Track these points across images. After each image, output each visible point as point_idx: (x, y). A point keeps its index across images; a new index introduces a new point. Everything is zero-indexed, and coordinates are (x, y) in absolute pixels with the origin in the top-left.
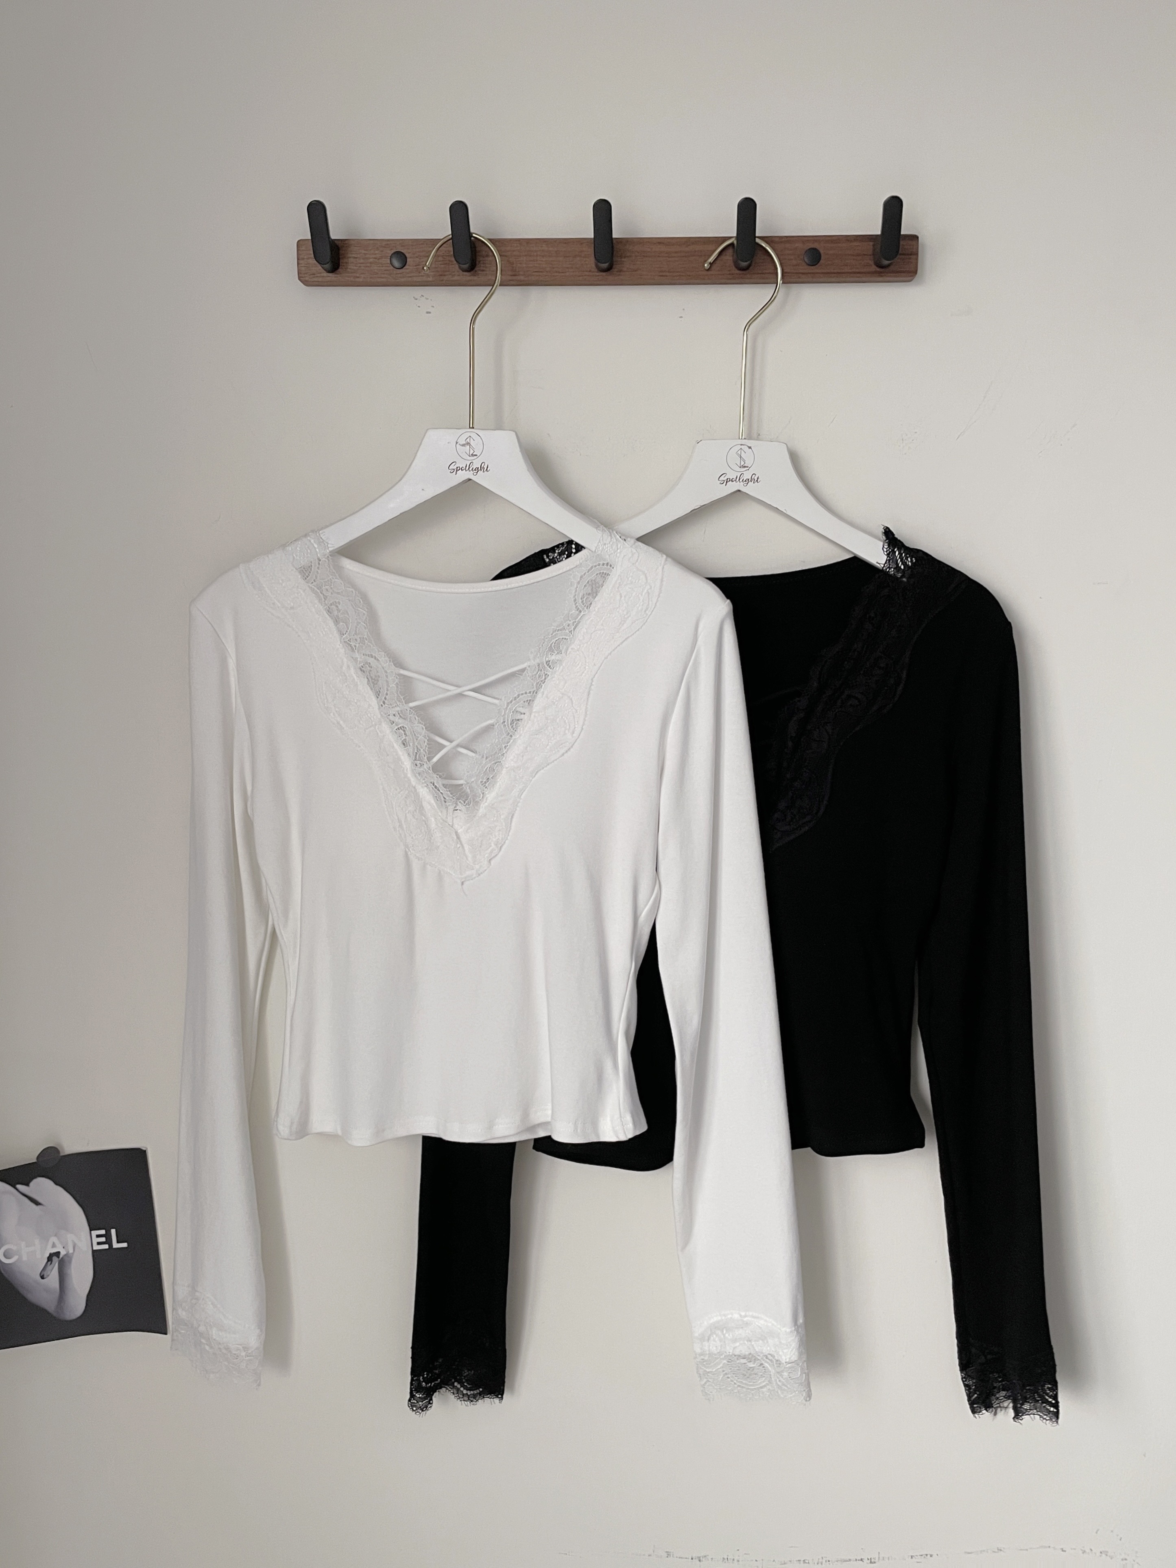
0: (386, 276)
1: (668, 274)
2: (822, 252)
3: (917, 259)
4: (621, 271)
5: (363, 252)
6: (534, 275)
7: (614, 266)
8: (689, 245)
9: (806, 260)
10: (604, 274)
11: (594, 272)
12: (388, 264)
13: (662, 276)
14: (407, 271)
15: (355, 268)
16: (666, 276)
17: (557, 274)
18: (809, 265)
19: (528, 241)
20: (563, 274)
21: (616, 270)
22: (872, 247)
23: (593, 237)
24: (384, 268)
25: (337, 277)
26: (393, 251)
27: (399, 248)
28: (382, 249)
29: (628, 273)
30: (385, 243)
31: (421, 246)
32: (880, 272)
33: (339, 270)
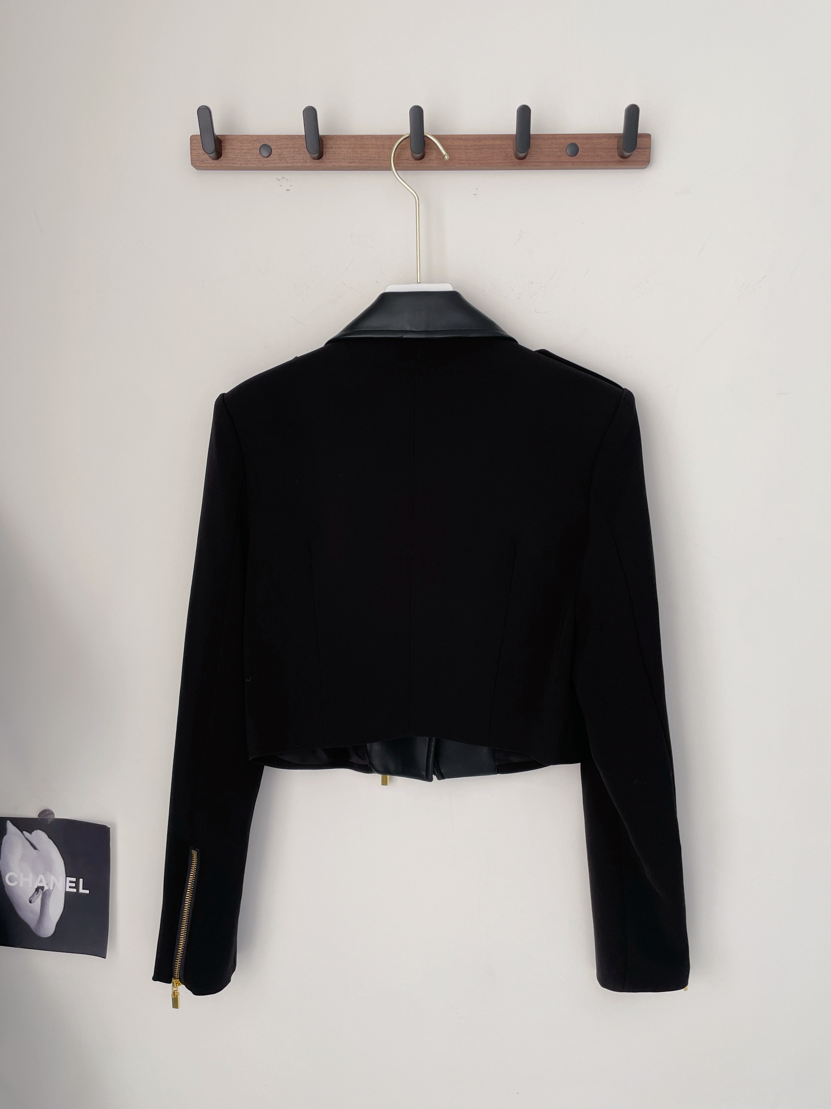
0: (256, 162)
1: (464, 162)
2: (579, 146)
3: (650, 152)
4: (430, 160)
5: (239, 144)
6: (366, 163)
7: (425, 156)
8: (481, 141)
9: (567, 152)
10: (418, 161)
11: (411, 160)
12: (258, 153)
13: (461, 163)
14: (272, 159)
15: (233, 156)
16: (464, 164)
18: (570, 156)
19: (362, 137)
21: (427, 159)
22: (617, 142)
24: (255, 157)
25: (220, 163)
26: (261, 144)
27: (266, 142)
28: (253, 142)
29: (436, 161)
30: (256, 138)
31: (282, 140)
32: (622, 161)
33: (221, 158)
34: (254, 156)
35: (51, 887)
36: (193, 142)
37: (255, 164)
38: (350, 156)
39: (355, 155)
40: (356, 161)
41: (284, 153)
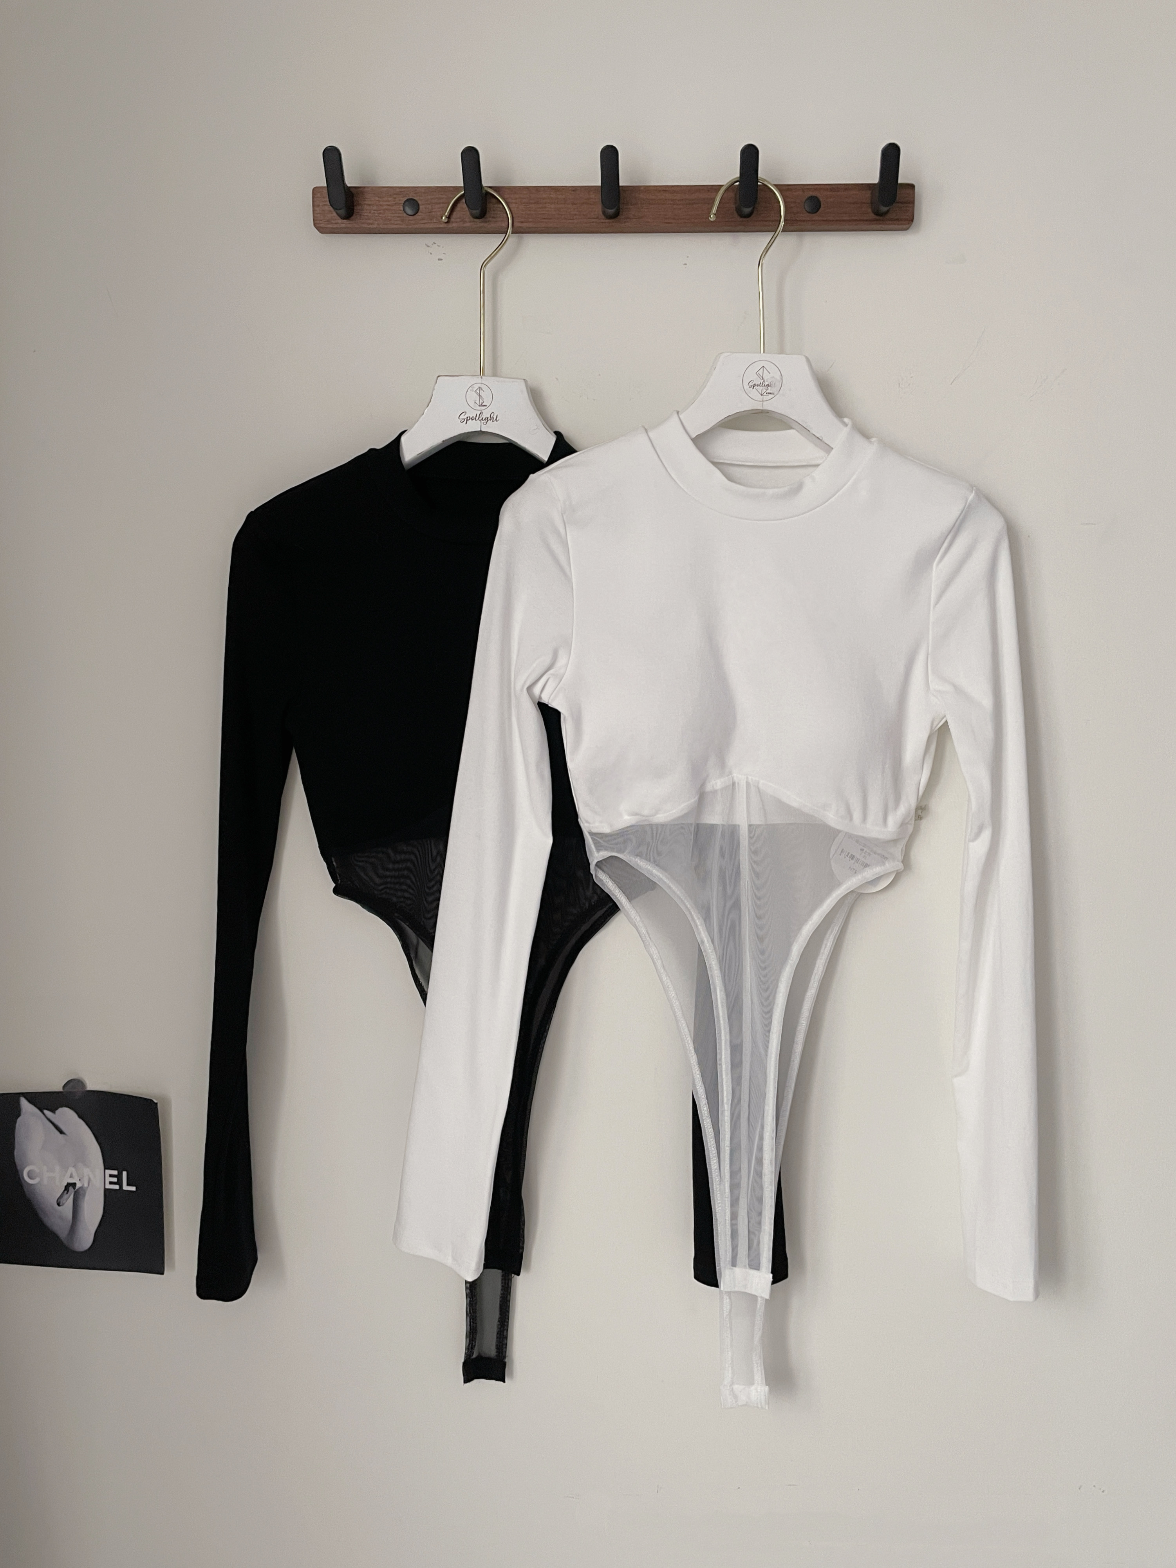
0: (399, 222)
1: (673, 221)
2: (821, 199)
3: (913, 207)
4: (628, 218)
5: (377, 199)
6: (543, 222)
7: (621, 213)
8: (693, 193)
9: (806, 207)
10: (611, 221)
11: (601, 220)
12: (401, 210)
13: (668, 222)
14: (420, 218)
15: (369, 215)
16: (671, 223)
17: (566, 221)
18: (809, 213)
19: (537, 189)
20: (571, 221)
21: (622, 218)
22: (871, 194)
23: (600, 185)
24: (397, 215)
25: (352, 225)
26: (406, 199)
27: (412, 196)
28: (395, 196)
29: (634, 220)
30: (398, 191)
31: (432, 193)
32: (877, 220)
33: (353, 217)
34: (396, 213)
35: (86, 1185)
36: (316, 196)
37: (398, 225)
38: (522, 214)
39: (529, 212)
40: (530, 220)
41: (435, 210)
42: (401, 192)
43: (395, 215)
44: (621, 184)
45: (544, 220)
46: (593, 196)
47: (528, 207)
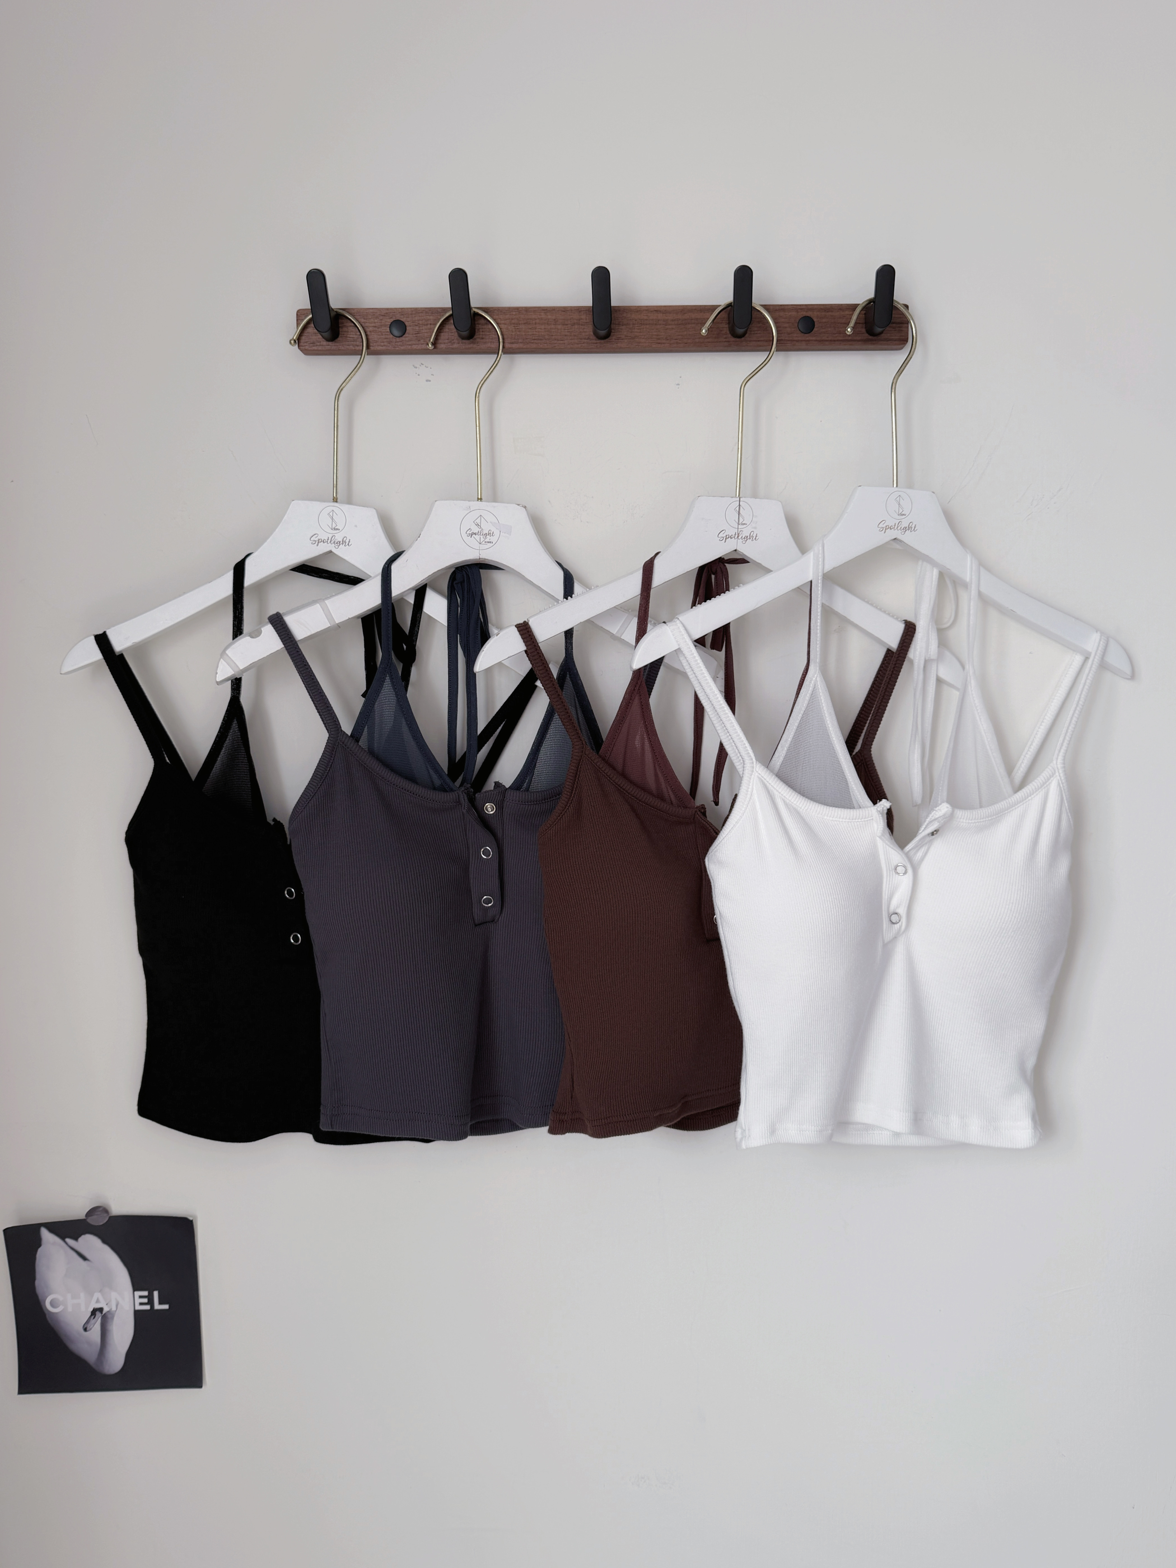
0: (386, 344)
1: (664, 341)
2: (815, 320)
3: (907, 329)
4: (618, 339)
5: (363, 320)
6: (533, 343)
7: (612, 334)
8: (685, 313)
9: (799, 328)
10: (602, 341)
11: (592, 339)
12: (388, 332)
13: (659, 343)
14: (407, 339)
15: (354, 336)
16: (664, 343)
17: (556, 342)
18: (804, 334)
19: (527, 310)
20: (562, 342)
21: (614, 337)
23: (591, 305)
24: (384, 337)
25: (337, 346)
26: (392, 320)
27: (398, 317)
28: (381, 317)
29: (626, 341)
30: (385, 312)
31: (420, 314)
32: (871, 340)
33: (338, 339)
34: (382, 335)
35: (114, 1309)
36: (300, 318)
37: (385, 346)
38: (512, 335)
39: (518, 333)
40: (520, 341)
41: (423, 331)
42: (387, 313)
43: (382, 336)
44: (612, 304)
45: (536, 341)
46: (583, 317)
47: (518, 328)
